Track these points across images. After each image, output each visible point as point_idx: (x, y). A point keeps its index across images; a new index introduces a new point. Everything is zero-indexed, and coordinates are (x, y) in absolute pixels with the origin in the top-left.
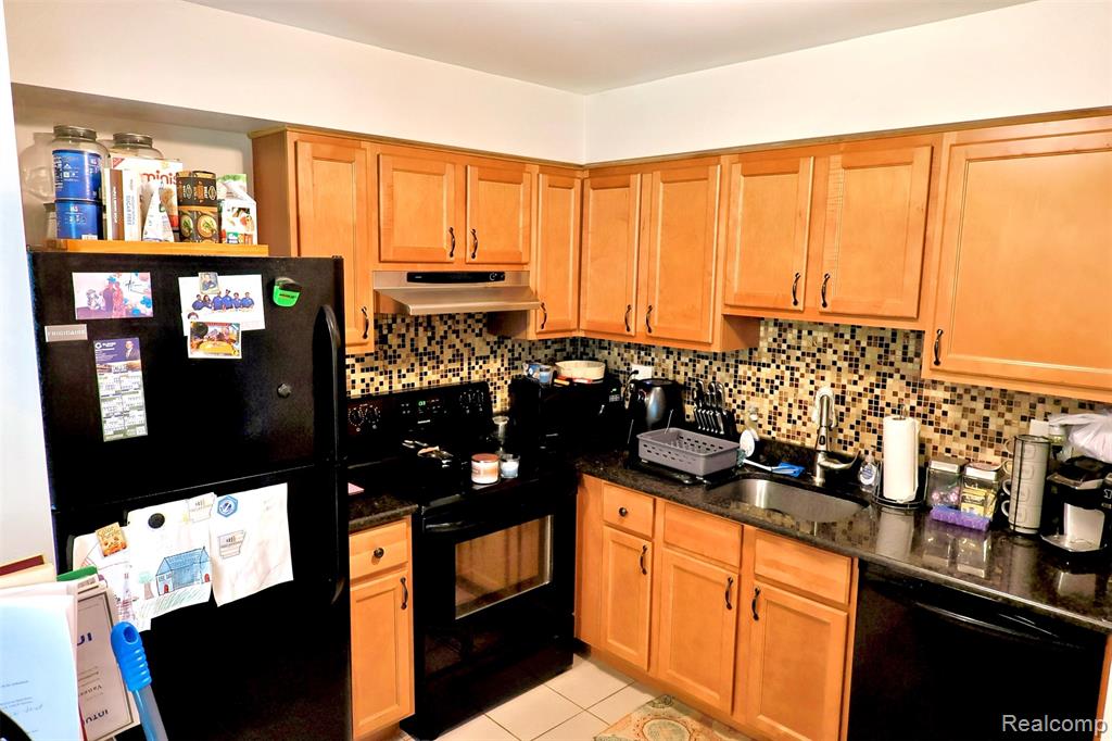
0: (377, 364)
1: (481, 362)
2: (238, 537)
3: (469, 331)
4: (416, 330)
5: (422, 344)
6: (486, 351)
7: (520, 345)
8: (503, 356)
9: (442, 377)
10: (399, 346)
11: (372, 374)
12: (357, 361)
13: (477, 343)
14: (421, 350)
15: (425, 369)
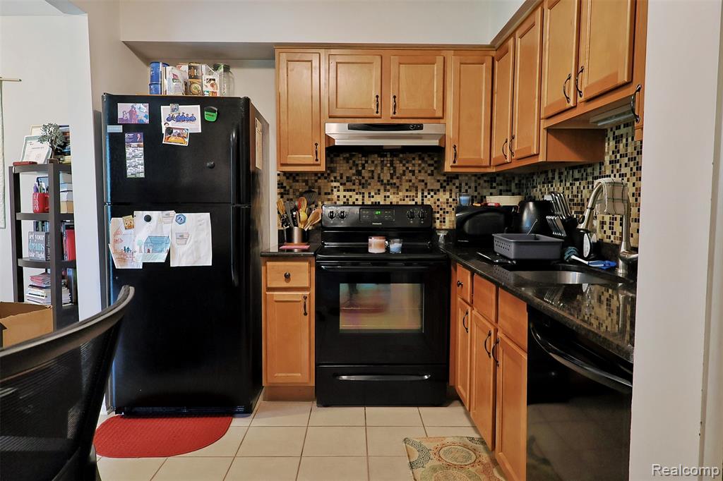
0: (354, 187)
1: (432, 193)
2: (185, 236)
3: (423, 171)
4: (382, 169)
5: (386, 177)
6: (437, 186)
7: (467, 184)
8: (451, 190)
9: (401, 200)
10: (370, 178)
11: (350, 193)
12: (341, 184)
13: (429, 180)
14: (385, 181)
15: (388, 194)
